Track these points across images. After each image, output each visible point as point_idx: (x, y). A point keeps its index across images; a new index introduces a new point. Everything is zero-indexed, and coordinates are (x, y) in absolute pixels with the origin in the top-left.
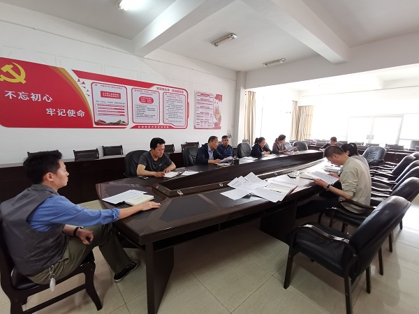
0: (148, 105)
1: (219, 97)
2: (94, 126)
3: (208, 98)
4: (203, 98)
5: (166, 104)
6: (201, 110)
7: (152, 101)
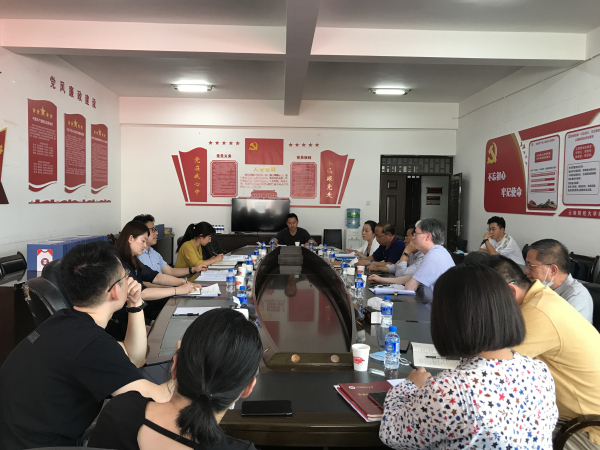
2: (527, 210)
7: (592, 152)
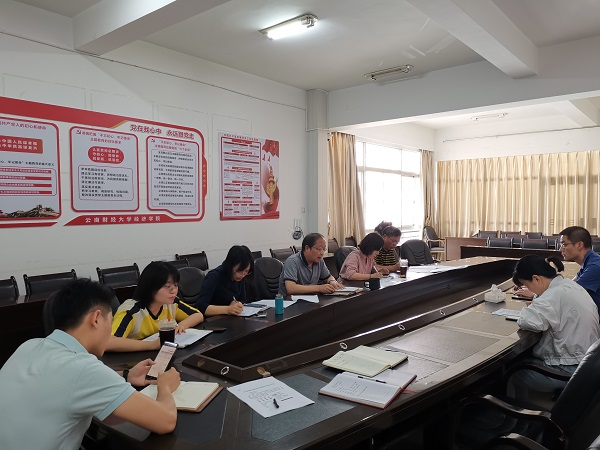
0: (111, 168)
1: (272, 147)
3: (247, 149)
4: (237, 148)
5: (153, 165)
6: (233, 176)
7: (121, 157)
